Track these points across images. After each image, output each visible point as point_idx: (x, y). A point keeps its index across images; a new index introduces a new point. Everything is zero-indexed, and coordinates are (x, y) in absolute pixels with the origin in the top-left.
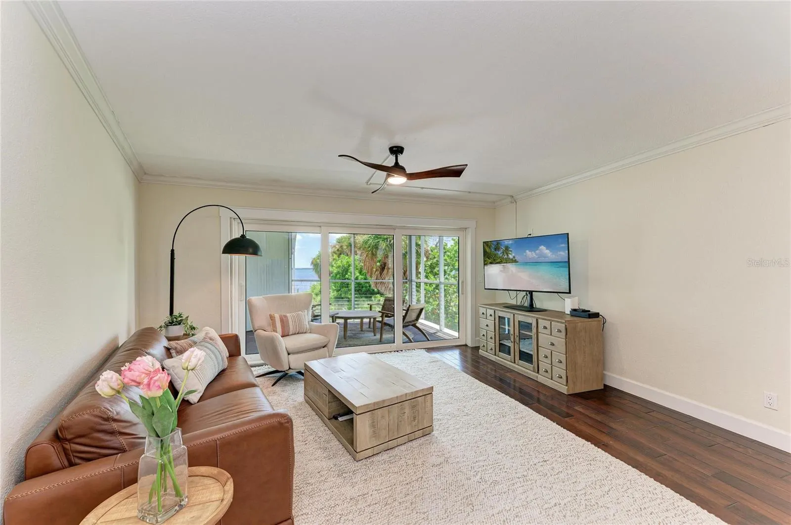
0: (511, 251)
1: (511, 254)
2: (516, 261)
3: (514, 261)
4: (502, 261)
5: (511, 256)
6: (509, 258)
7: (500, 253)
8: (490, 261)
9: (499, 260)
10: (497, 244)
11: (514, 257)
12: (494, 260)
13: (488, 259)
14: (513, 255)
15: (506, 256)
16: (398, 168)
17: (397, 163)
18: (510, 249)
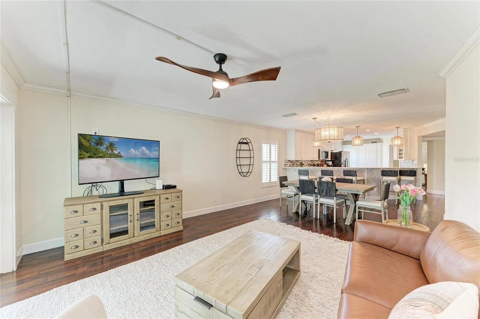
0: (116, 147)
1: (116, 150)
2: (121, 157)
3: (118, 156)
4: (105, 156)
5: (116, 152)
6: (114, 154)
7: (103, 148)
8: (88, 155)
9: (101, 155)
10: (100, 140)
11: (119, 153)
12: (95, 154)
13: (85, 153)
14: (118, 151)
15: (110, 152)
16: (221, 74)
17: (221, 69)
18: (115, 146)
